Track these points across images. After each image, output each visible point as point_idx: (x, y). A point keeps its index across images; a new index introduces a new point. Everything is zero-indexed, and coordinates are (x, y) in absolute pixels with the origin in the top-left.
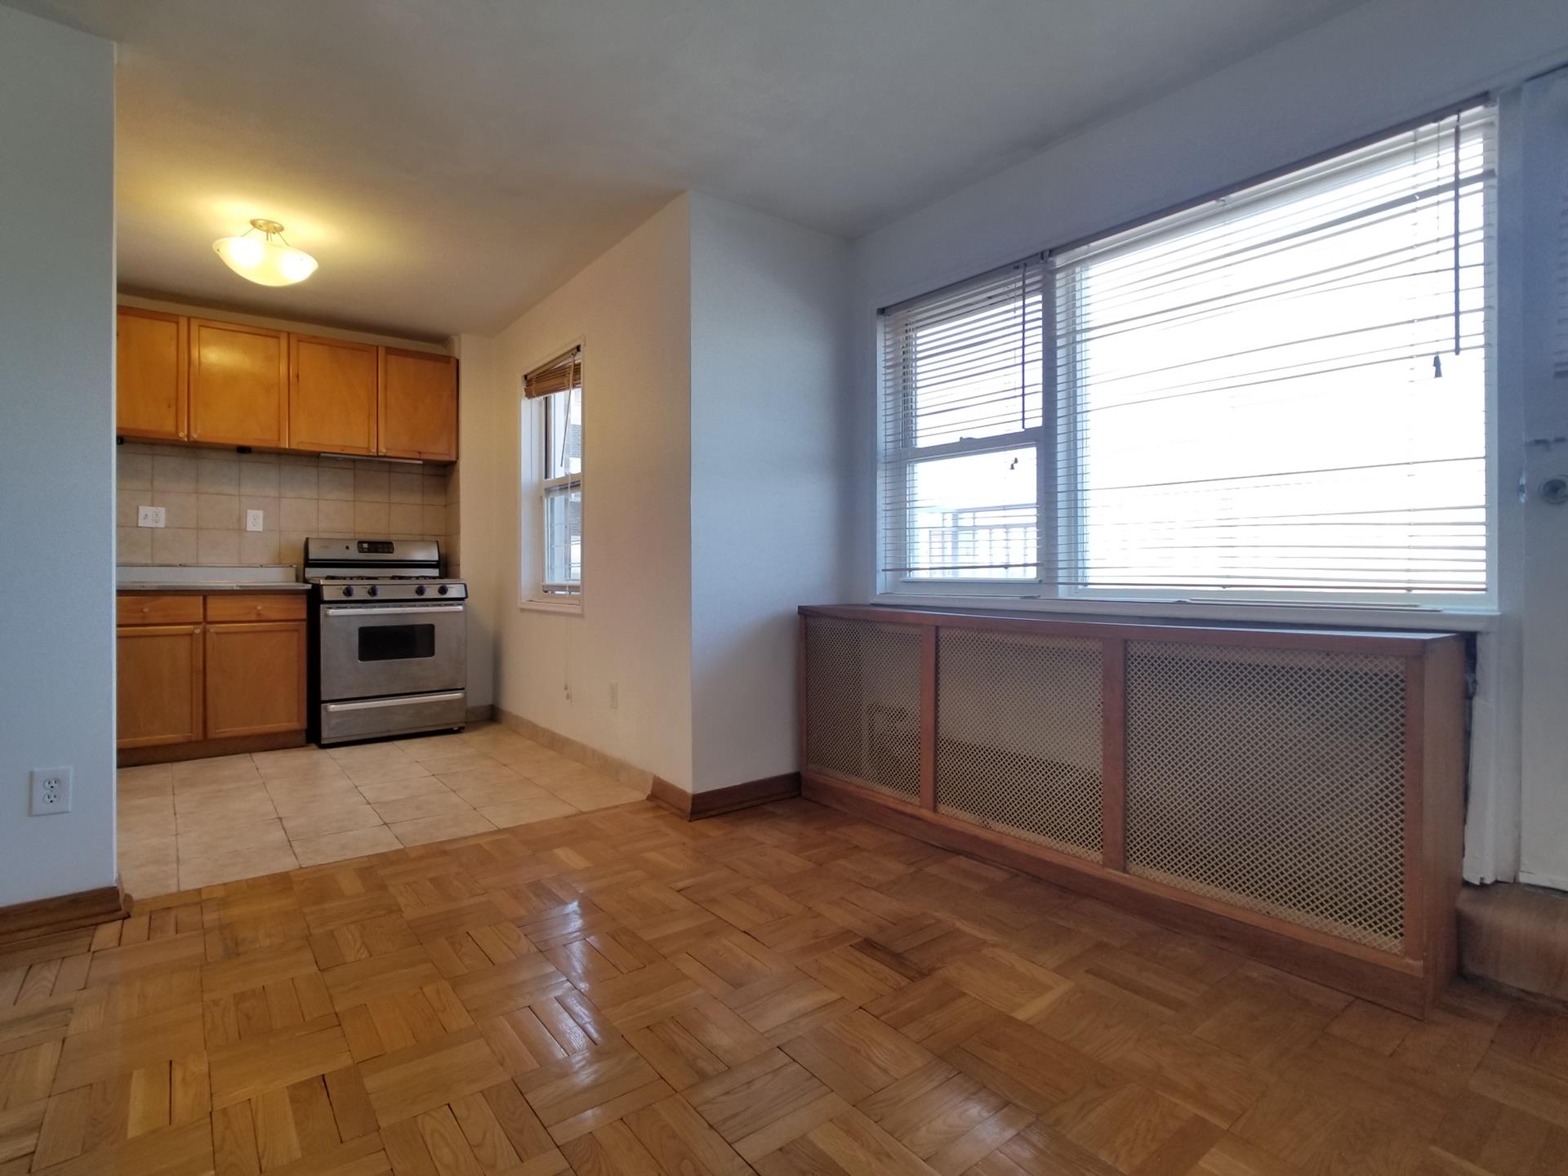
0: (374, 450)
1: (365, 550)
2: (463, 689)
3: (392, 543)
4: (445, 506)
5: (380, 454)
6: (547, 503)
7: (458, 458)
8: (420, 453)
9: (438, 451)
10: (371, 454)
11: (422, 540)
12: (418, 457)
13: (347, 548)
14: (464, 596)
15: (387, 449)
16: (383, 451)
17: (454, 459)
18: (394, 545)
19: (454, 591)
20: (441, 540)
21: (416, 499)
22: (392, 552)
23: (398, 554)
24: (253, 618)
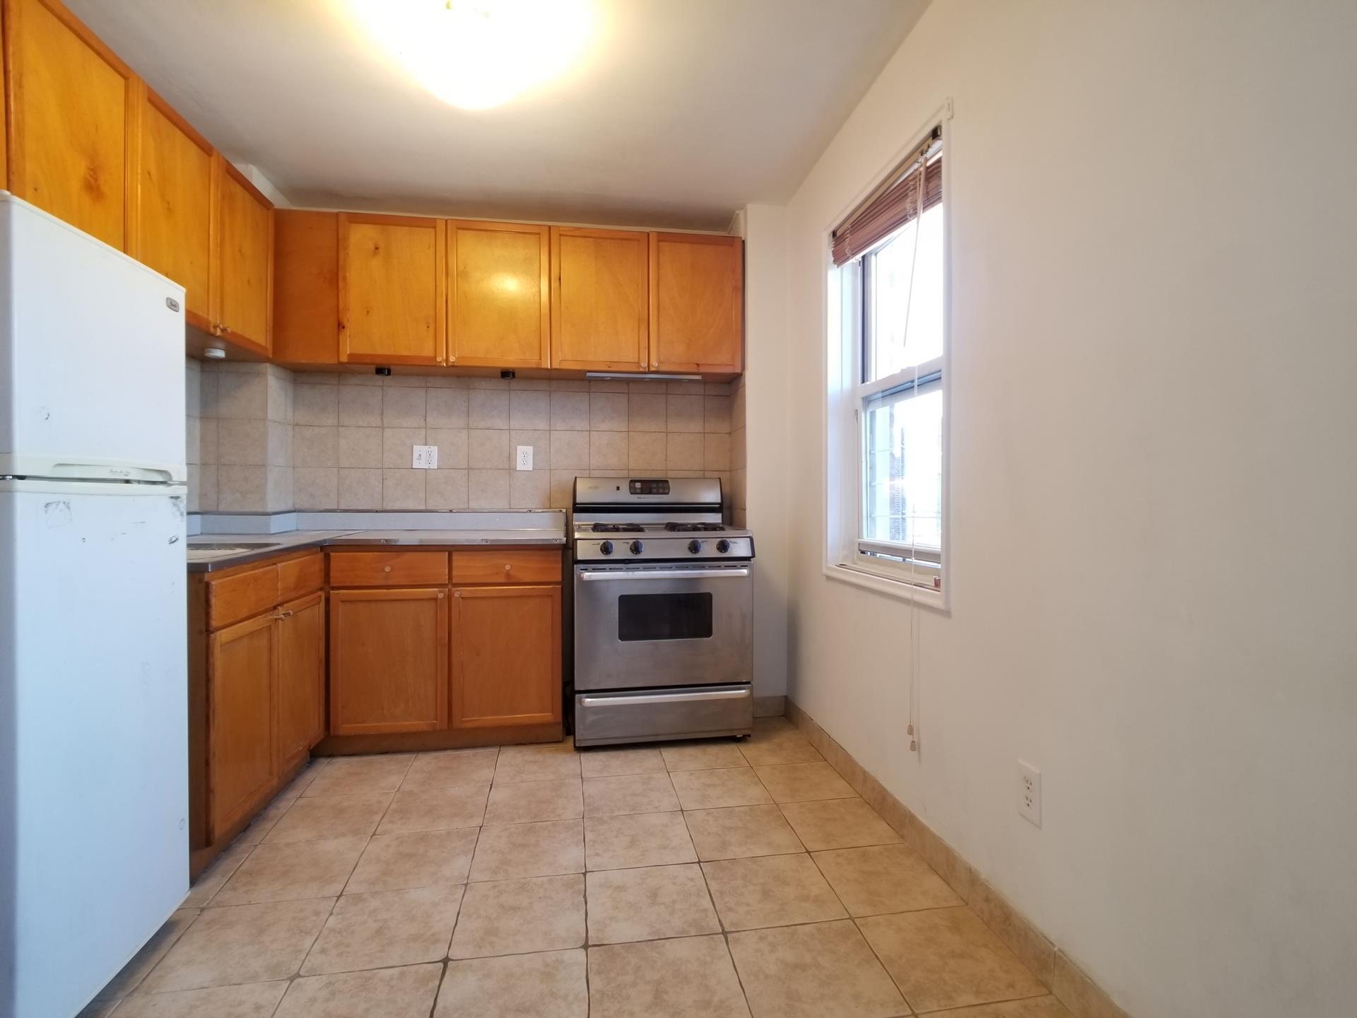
0: (644, 364)
1: (638, 491)
2: (748, 683)
3: (667, 481)
4: (730, 433)
5: (652, 369)
6: (864, 418)
7: (743, 368)
8: (698, 365)
9: (720, 363)
10: (641, 370)
11: (702, 477)
12: (695, 370)
13: (618, 488)
14: (749, 555)
15: (660, 362)
16: (655, 364)
17: (738, 370)
18: (670, 483)
19: (739, 548)
20: (725, 476)
21: (696, 426)
22: (668, 494)
23: (675, 495)
24: (502, 580)
